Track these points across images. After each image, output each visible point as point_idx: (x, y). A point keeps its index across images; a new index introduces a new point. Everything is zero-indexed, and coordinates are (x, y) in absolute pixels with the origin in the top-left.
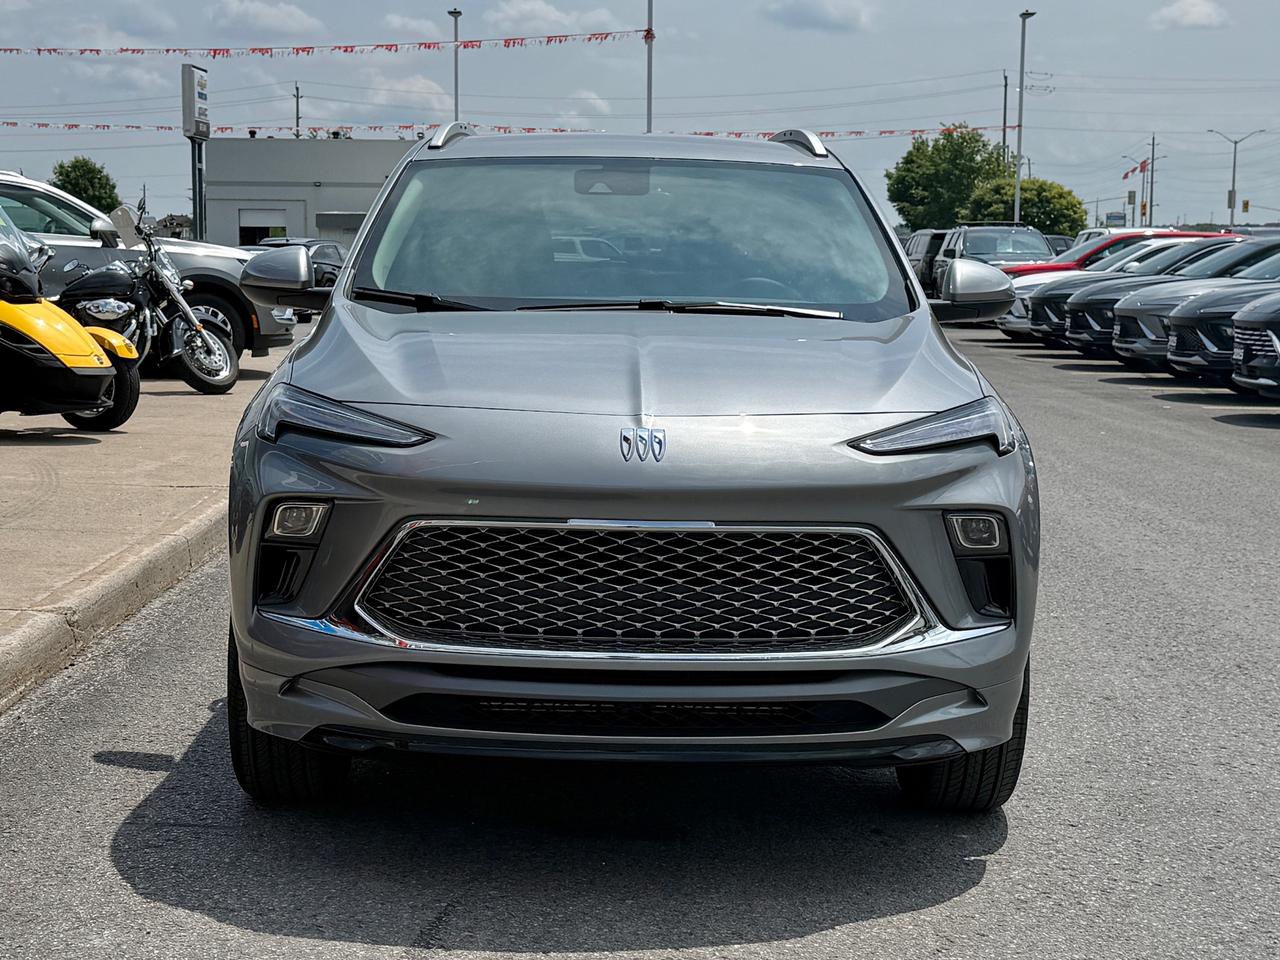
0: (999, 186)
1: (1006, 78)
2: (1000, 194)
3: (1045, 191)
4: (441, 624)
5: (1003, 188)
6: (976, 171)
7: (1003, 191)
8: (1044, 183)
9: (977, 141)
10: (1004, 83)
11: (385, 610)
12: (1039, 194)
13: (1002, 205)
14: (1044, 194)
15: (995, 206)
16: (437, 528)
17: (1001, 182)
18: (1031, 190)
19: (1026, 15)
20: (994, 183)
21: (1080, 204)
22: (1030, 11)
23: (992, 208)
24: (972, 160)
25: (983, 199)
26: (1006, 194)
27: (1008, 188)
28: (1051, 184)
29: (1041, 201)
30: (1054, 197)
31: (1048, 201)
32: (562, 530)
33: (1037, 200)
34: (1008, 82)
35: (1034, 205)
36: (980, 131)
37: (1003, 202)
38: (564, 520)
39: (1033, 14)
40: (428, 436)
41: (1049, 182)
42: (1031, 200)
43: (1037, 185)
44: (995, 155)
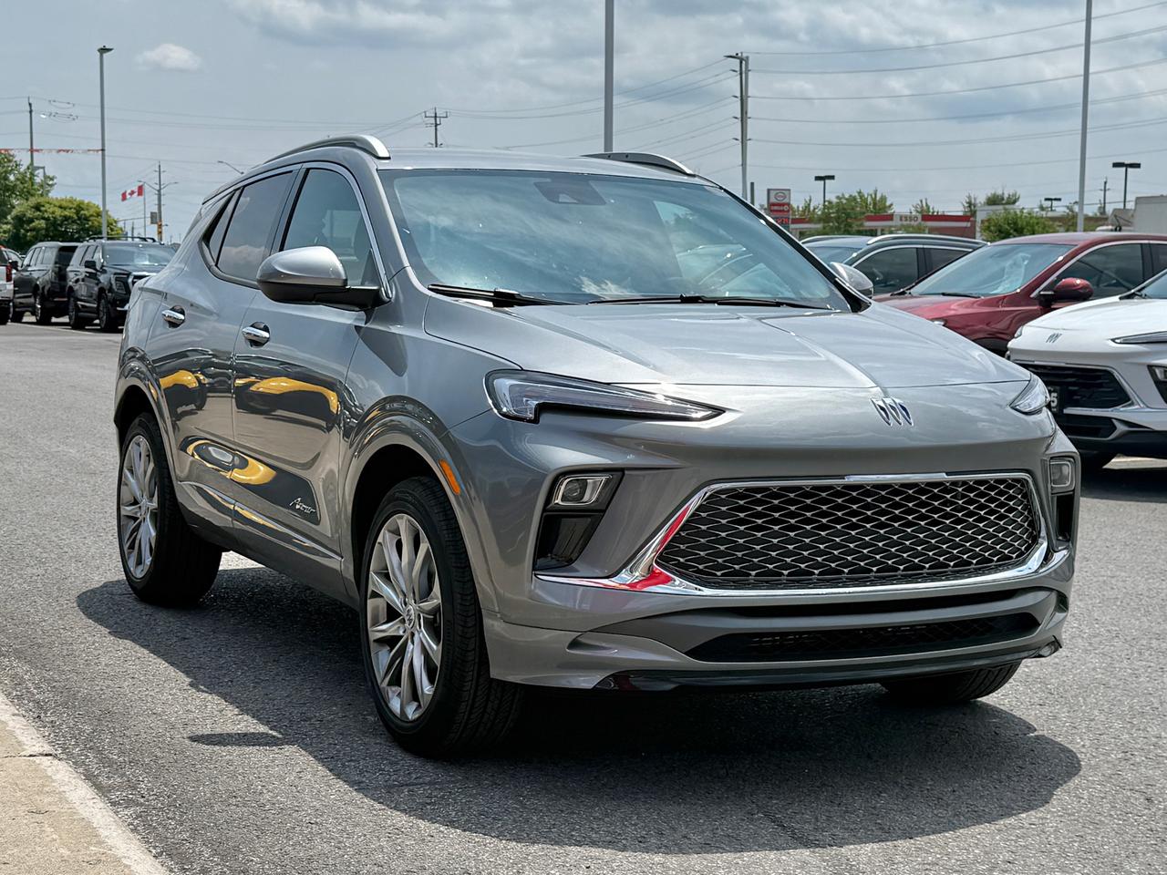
0: (39, 203)
1: (30, 105)
2: (40, 211)
3: (83, 209)
4: (736, 573)
5: (43, 206)
6: (11, 189)
7: (43, 209)
8: (82, 202)
9: (10, 161)
10: (29, 109)
11: (679, 565)
12: (77, 213)
13: (43, 221)
14: (82, 212)
15: (37, 222)
16: (734, 489)
17: (41, 200)
18: (70, 209)
19: (103, 50)
20: (33, 201)
21: (116, 222)
22: (107, 47)
23: (34, 224)
24: (6, 179)
25: (25, 215)
26: (46, 211)
27: (47, 206)
28: (88, 203)
29: (79, 219)
30: (92, 216)
31: (87, 219)
32: (838, 485)
33: (76, 218)
34: (33, 108)
35: (74, 222)
36: (12, 153)
37: (43, 218)
38: (842, 477)
39: (111, 50)
40: (718, 411)
41: (86, 201)
42: (70, 217)
43: (76, 204)
44: (28, 175)
